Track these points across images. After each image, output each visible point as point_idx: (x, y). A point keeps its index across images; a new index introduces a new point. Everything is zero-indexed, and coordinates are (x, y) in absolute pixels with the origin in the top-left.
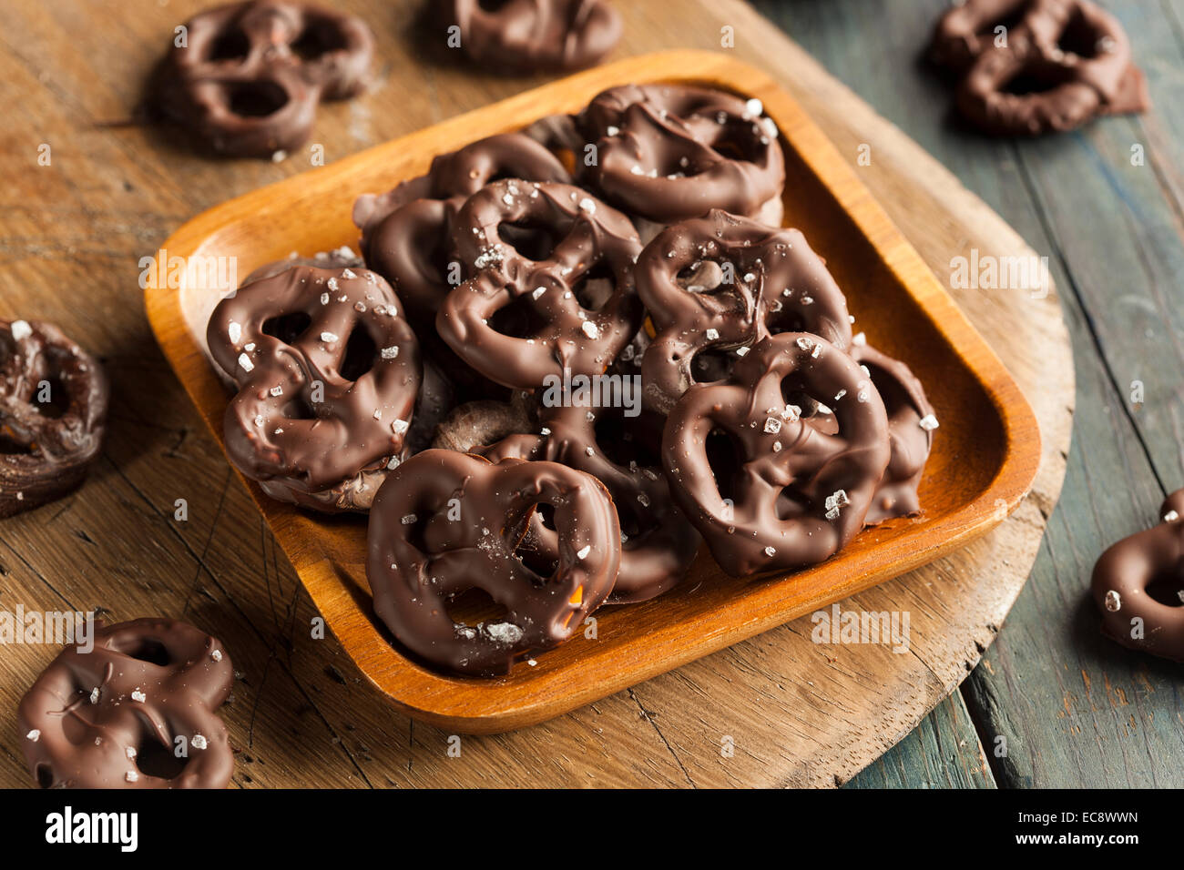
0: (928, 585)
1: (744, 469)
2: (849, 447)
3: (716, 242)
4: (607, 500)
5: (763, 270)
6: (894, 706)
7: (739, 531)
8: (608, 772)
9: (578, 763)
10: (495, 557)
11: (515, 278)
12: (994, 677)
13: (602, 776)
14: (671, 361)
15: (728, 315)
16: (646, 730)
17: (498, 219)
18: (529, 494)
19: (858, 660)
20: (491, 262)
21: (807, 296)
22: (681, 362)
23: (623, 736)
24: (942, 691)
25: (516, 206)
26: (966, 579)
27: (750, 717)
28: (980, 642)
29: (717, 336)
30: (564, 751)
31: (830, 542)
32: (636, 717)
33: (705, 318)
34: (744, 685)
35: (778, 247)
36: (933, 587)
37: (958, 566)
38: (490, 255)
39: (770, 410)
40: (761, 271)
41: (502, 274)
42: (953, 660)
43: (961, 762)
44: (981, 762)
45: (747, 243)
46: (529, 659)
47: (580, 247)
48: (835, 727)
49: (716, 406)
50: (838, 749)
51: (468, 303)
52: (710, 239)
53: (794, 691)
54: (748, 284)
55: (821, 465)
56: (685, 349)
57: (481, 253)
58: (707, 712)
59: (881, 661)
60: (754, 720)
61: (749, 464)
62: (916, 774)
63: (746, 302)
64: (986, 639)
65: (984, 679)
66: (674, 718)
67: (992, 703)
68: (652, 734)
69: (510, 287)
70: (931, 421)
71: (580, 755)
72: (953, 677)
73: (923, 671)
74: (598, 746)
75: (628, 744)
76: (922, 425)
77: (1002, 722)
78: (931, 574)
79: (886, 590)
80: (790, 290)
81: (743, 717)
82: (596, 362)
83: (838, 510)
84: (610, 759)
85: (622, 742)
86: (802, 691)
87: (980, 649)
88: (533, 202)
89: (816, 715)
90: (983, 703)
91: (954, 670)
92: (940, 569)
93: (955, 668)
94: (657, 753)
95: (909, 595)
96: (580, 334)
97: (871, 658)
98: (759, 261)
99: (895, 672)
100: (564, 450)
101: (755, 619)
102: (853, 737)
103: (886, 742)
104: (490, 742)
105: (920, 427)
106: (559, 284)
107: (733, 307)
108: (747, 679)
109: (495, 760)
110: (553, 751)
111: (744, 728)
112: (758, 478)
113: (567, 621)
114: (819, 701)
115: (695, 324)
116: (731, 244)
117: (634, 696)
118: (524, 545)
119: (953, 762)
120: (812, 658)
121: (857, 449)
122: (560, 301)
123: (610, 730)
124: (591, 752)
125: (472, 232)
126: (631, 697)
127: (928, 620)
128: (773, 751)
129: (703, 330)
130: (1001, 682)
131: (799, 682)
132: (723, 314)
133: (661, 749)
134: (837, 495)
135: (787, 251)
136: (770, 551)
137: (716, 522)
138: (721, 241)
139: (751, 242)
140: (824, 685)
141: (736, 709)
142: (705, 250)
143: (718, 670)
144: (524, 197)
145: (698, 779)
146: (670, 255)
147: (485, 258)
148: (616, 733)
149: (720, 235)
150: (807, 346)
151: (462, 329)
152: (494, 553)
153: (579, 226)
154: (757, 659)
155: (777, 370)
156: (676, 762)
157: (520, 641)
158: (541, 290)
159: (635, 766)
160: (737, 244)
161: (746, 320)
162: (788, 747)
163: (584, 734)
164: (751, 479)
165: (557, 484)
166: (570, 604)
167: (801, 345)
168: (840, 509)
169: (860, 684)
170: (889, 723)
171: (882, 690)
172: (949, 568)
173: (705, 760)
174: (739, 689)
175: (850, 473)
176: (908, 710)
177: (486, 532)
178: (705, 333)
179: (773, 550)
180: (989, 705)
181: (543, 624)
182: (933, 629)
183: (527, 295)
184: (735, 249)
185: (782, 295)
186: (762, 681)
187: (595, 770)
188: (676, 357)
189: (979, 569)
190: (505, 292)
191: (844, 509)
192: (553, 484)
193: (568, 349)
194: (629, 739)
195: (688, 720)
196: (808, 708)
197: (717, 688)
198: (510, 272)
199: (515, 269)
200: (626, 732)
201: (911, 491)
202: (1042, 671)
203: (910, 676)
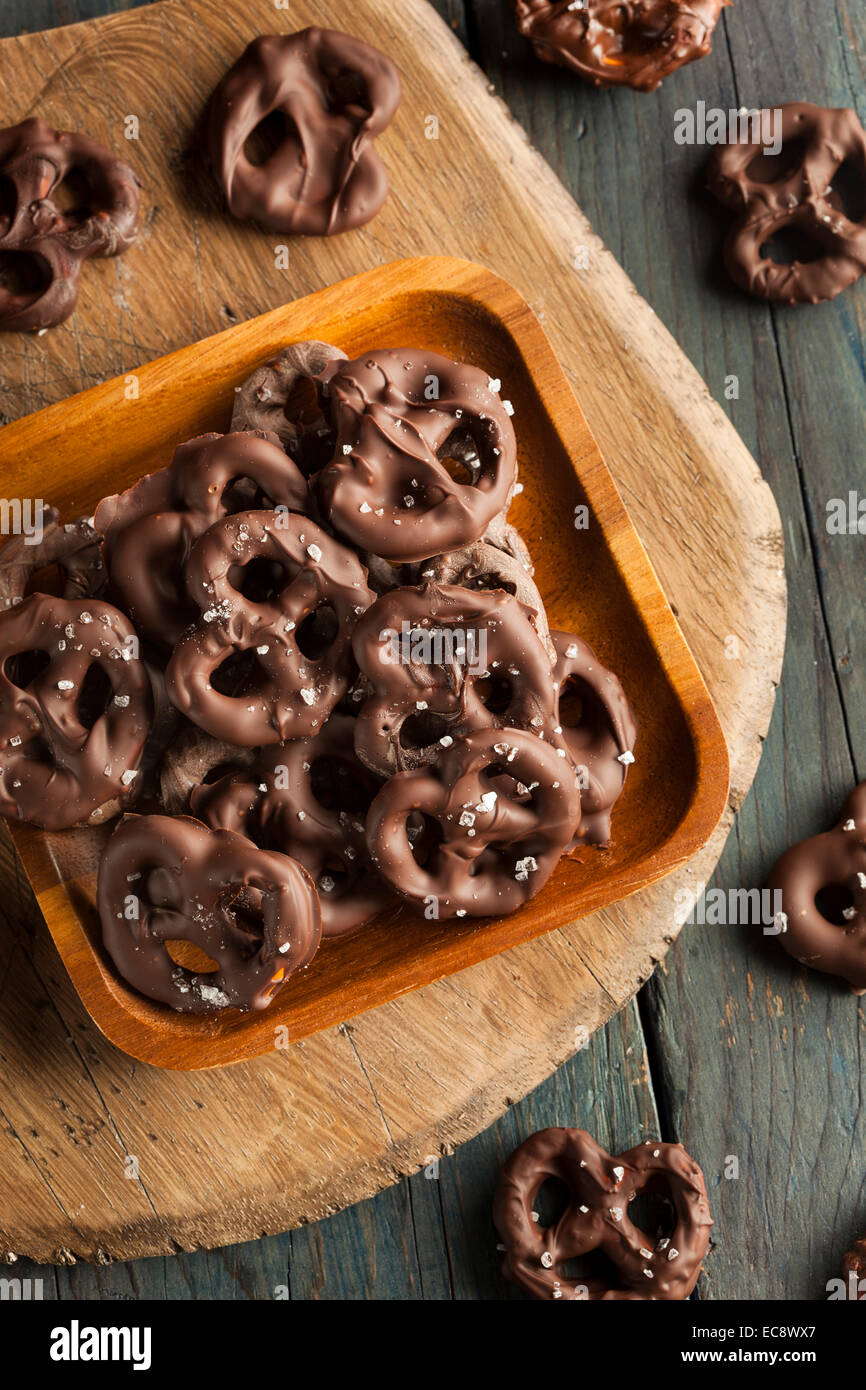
1: (439, 848)
2: (540, 825)
3: (429, 619)
4: (310, 888)
8: (306, 1090)
9: (281, 1079)
10: (208, 928)
11: (240, 638)
12: (667, 978)
13: (301, 1095)
14: (382, 733)
15: (437, 689)
16: (343, 1046)
17: (228, 567)
19: (540, 978)
20: (219, 618)
21: (514, 667)
22: (391, 732)
23: (323, 1052)
24: (614, 1008)
25: (246, 552)
27: (438, 1038)
28: (654, 955)
29: (426, 707)
30: (271, 1066)
31: (517, 898)
32: (337, 1032)
33: (415, 692)
34: (435, 1001)
35: (492, 622)
38: (218, 611)
39: (466, 805)
41: (227, 632)
42: (626, 978)
43: (626, 1071)
44: (643, 1073)
45: (460, 619)
47: (305, 592)
48: (513, 1050)
50: (512, 1074)
51: (195, 665)
52: (424, 616)
53: (478, 1011)
56: (395, 719)
57: (211, 609)
58: (399, 1030)
59: (561, 980)
60: (441, 1040)
61: (444, 845)
62: (584, 1080)
63: (455, 676)
64: (662, 951)
65: (658, 984)
66: (369, 1034)
67: (662, 1006)
68: (348, 1050)
69: (235, 645)
70: (628, 757)
71: (283, 1070)
72: (625, 992)
73: (598, 991)
74: (298, 1061)
75: (327, 1061)
76: (620, 760)
77: (667, 1028)
80: (498, 661)
81: (432, 1037)
83: (526, 873)
84: (309, 1076)
85: (322, 1058)
86: (487, 1011)
87: (656, 963)
88: (261, 547)
89: (496, 1038)
90: (654, 1003)
91: (628, 988)
93: (630, 985)
94: (351, 1071)
96: (298, 700)
97: (553, 977)
99: (572, 993)
100: (278, 812)
102: (526, 1062)
103: (557, 1062)
106: (282, 642)
107: (442, 680)
108: (439, 994)
111: (431, 1050)
112: (452, 855)
113: (270, 991)
114: (501, 1023)
115: (405, 696)
116: (444, 620)
119: (618, 1070)
120: (499, 974)
121: (546, 826)
122: (282, 660)
123: (312, 1045)
124: (293, 1068)
125: (202, 585)
127: (609, 937)
128: (454, 1076)
129: (412, 701)
130: (673, 984)
131: (485, 1001)
132: (433, 687)
133: (355, 1068)
134: (526, 861)
135: (498, 627)
136: (461, 912)
137: (411, 895)
138: (435, 618)
139: (464, 618)
140: (507, 1004)
141: (426, 1028)
142: (419, 626)
144: (254, 542)
145: (385, 1103)
147: (213, 613)
148: (316, 1048)
149: (434, 612)
150: (503, 749)
151: (186, 697)
152: (207, 924)
153: (306, 574)
155: (474, 771)
156: (367, 1083)
157: (228, 1007)
158: (263, 650)
159: (330, 1085)
160: (450, 619)
161: (454, 694)
162: (467, 1072)
164: (445, 856)
165: (264, 880)
167: (497, 750)
168: (529, 872)
169: (539, 1006)
170: (561, 1044)
171: (558, 1012)
173: (392, 1082)
174: (431, 1006)
175: (538, 843)
178: (415, 704)
179: (465, 912)
180: (658, 1008)
182: (612, 946)
183: (252, 651)
185: (490, 666)
186: (452, 998)
187: (295, 1087)
188: (386, 728)
190: (228, 651)
191: (533, 872)
193: (285, 716)
194: (329, 1057)
195: (382, 1038)
196: (490, 1030)
197: (412, 1004)
198: (236, 632)
199: (241, 623)
200: (326, 1048)
201: (605, 820)
202: (712, 974)
203: (585, 998)
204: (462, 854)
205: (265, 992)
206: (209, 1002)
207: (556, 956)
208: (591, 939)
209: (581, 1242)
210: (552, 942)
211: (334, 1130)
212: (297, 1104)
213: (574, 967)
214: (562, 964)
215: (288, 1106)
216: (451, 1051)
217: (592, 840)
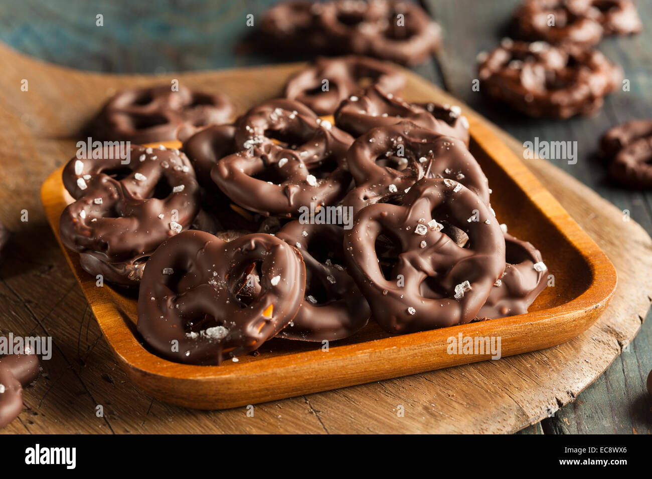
0: (528, 366)
1: (400, 257)
2: (475, 254)
3: (403, 138)
4: (300, 260)
5: (433, 157)
6: (490, 423)
7: (390, 293)
10: (219, 290)
11: (269, 153)
12: (569, 426)
14: (362, 198)
15: (404, 179)
16: (311, 418)
17: (266, 127)
18: (246, 250)
19: (470, 397)
20: (255, 144)
21: (461, 173)
22: (369, 201)
23: (295, 420)
24: (527, 421)
25: (279, 122)
26: (556, 365)
27: (386, 418)
28: (559, 398)
30: (251, 425)
31: (456, 313)
32: (306, 411)
33: (389, 178)
34: (387, 402)
35: (445, 144)
36: (532, 367)
37: (551, 358)
38: (254, 140)
39: (421, 220)
40: (431, 156)
41: (260, 150)
42: (538, 404)
45: (424, 141)
46: (233, 357)
47: (317, 145)
49: (383, 213)
51: (234, 160)
52: (399, 135)
53: (420, 409)
54: (422, 164)
55: (454, 263)
56: (373, 195)
57: (249, 139)
58: (357, 414)
59: (486, 398)
60: (389, 419)
61: (403, 254)
63: (418, 171)
64: (566, 400)
65: (561, 426)
66: (332, 414)
68: (315, 420)
69: (264, 158)
70: (541, 266)
71: (262, 427)
72: (537, 414)
73: (515, 407)
74: (275, 424)
75: (297, 424)
76: (535, 268)
78: (533, 361)
79: (498, 366)
80: (450, 169)
81: (381, 417)
82: (312, 199)
83: (463, 293)
85: (293, 422)
86: (426, 408)
87: (560, 404)
88: (290, 121)
89: (432, 421)
91: (538, 410)
92: (539, 359)
93: (539, 409)
94: (315, 430)
95: (514, 370)
96: (305, 183)
97: (479, 396)
98: (431, 151)
99: (494, 404)
101: (394, 347)
104: (201, 416)
105: (534, 270)
106: (297, 160)
107: (408, 174)
108: (389, 400)
109: (202, 425)
110: (244, 424)
111: (380, 422)
112: (408, 263)
113: (260, 328)
114: (437, 414)
115: (382, 181)
116: (413, 140)
117: (308, 402)
118: (243, 292)
120: (437, 393)
121: (480, 256)
122: (296, 168)
123: (286, 417)
124: (270, 427)
125: (245, 129)
126: (306, 403)
127: (524, 382)
129: (386, 185)
130: (573, 429)
131: (425, 404)
132: (402, 178)
133: (319, 428)
134: (463, 284)
135: (451, 147)
136: (412, 311)
137: (374, 285)
138: (407, 137)
139: (427, 141)
140: (442, 406)
141: (377, 413)
142: (395, 142)
143: (370, 394)
144: (286, 118)
146: (371, 141)
147: (251, 142)
148: (290, 418)
149: (407, 133)
150: (451, 185)
151: (226, 172)
152: (219, 287)
153: (319, 135)
154: (399, 392)
155: (428, 197)
157: (225, 338)
158: (283, 161)
160: (418, 140)
163: (267, 417)
164: (404, 263)
165: (266, 244)
166: (262, 315)
167: (447, 183)
168: (465, 293)
169: (468, 408)
171: (483, 412)
172: (546, 359)
174: (381, 404)
175: (474, 271)
176: (499, 426)
177: (215, 274)
178: (388, 187)
179: (414, 311)
181: (242, 325)
182: (527, 386)
183: (275, 164)
184: (415, 143)
185: (444, 172)
186: (399, 400)
188: (366, 198)
189: (567, 361)
190: (260, 162)
191: (468, 294)
192: (263, 244)
193: (294, 190)
194: (298, 422)
195: (342, 416)
196: (428, 417)
197: (367, 403)
198: (266, 149)
199: (269, 149)
200: (297, 419)
201: (523, 306)
202: (604, 426)
203: (504, 408)
204: (417, 266)
205: (256, 324)
206: (213, 339)
207: (482, 388)
208: (509, 382)
210: (480, 382)
213: (496, 393)
214: (487, 392)
216: (397, 424)
217: (514, 313)
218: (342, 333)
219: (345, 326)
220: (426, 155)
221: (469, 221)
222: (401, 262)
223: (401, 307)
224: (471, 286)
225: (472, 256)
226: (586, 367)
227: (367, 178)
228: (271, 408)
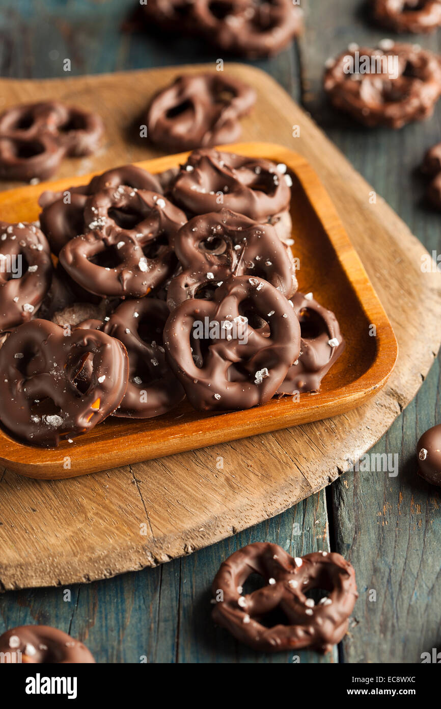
0: (318, 433)
1: (209, 348)
2: (273, 345)
3: (222, 226)
4: (124, 355)
5: (246, 244)
6: (278, 494)
7: (199, 382)
8: (104, 508)
9: (89, 502)
10: (58, 379)
11: (109, 235)
12: (347, 490)
13: (100, 510)
14: (183, 287)
15: (221, 266)
16: (133, 489)
17: (109, 205)
18: (81, 346)
19: (265, 467)
20: (98, 226)
21: (269, 261)
22: (189, 288)
23: (119, 491)
24: (310, 491)
25: (120, 200)
26: (341, 433)
27: (193, 490)
28: (340, 467)
29: (213, 277)
30: (83, 495)
31: (255, 397)
32: (130, 482)
33: (207, 266)
34: (196, 473)
35: (257, 232)
36: (321, 435)
37: (339, 425)
38: (98, 222)
39: (227, 316)
40: (245, 244)
41: (102, 233)
42: (320, 474)
43: (313, 531)
44: (324, 533)
45: (240, 229)
46: (68, 439)
47: (151, 224)
48: (240, 500)
49: (196, 310)
50: (238, 512)
51: (79, 245)
52: (218, 224)
53: (222, 480)
54: (236, 251)
55: (255, 352)
56: (193, 282)
57: (94, 221)
58: (170, 484)
59: (278, 469)
60: (195, 491)
61: (212, 346)
62: (285, 535)
63: (232, 260)
64: (345, 468)
65: (341, 490)
66: (150, 485)
67: (342, 503)
68: (135, 491)
69: (105, 240)
70: (336, 341)
71: (92, 497)
72: (319, 483)
73: (301, 477)
74: (103, 494)
75: (120, 495)
76: (329, 343)
77: (344, 514)
78: (322, 428)
79: (293, 434)
80: (260, 257)
81: (190, 489)
82: (143, 284)
83: (261, 379)
84: (107, 501)
85: (117, 494)
86: (227, 480)
87: (340, 472)
88: (131, 198)
89: (231, 493)
90: (337, 503)
91: (320, 480)
92: (328, 426)
93: (321, 479)
94: (134, 501)
95: (306, 438)
96: (137, 268)
97: (273, 467)
98: (245, 239)
99: (284, 476)
100: (114, 329)
101: (201, 432)
102: (248, 507)
103: (269, 513)
104: (44, 484)
105: (329, 345)
106: (133, 242)
107: (224, 262)
108: (198, 470)
109: (44, 494)
110: (77, 494)
111: (188, 495)
112: (216, 354)
113: (89, 418)
114: (235, 486)
115: (201, 269)
116: (230, 228)
117: (132, 471)
118: (79, 377)
119: (308, 531)
120: (239, 463)
121: (277, 346)
122: (131, 251)
123: (112, 487)
124: (98, 497)
125: (91, 210)
126: (130, 472)
127: (312, 452)
128: (200, 508)
129: (205, 273)
130: (351, 493)
131: (227, 475)
132: (218, 266)
133: (137, 500)
134: (262, 371)
135: (262, 235)
136: (217, 396)
137: (187, 375)
138: (225, 225)
139: (242, 229)
140: (241, 478)
141: (187, 485)
142: (215, 230)
143: (184, 463)
144: (126, 195)
145: (153, 518)
146: (194, 230)
147: (95, 224)
148: (115, 489)
149: (225, 222)
150: (255, 283)
151: (70, 258)
152: (58, 377)
153: (154, 213)
154: (208, 461)
155: (235, 294)
156: (144, 507)
157: (61, 426)
158: (121, 244)
159: (120, 507)
160: (234, 228)
161: (230, 270)
162: (209, 507)
163: (97, 487)
164: (213, 354)
165: (96, 341)
166: (91, 408)
167: (251, 282)
168: (263, 378)
169: (261, 480)
170: (273, 503)
171: (274, 485)
172: (333, 426)
173: (160, 509)
174: (192, 474)
175: (273, 359)
176: (286, 497)
177: (55, 365)
178: (206, 274)
179: (219, 396)
180: (339, 504)
181: (74, 417)
182: (314, 457)
183: (114, 246)
184: (232, 231)
185: (255, 259)
186: (206, 472)
187: (96, 506)
188: (187, 286)
189: (351, 428)
190: (102, 243)
191: (265, 380)
192: (94, 341)
193: (127, 276)
194: (122, 493)
195: (158, 487)
196: (228, 489)
197: (180, 472)
198: (107, 232)
199: (110, 230)
200: (121, 489)
201: (317, 380)
202: (376, 490)
203: (292, 479)
204: (224, 356)
205: (85, 416)
206: (51, 425)
207: (276, 458)
208: (300, 452)
209: (268, 597)
210: (275, 451)
211: (117, 528)
212: (97, 514)
213: (287, 464)
214: (280, 462)
215: (90, 515)
216: (201, 497)
217: (307, 390)
218: (162, 411)
219: (164, 405)
220: (241, 242)
221: (269, 315)
222: (210, 354)
223: (208, 394)
224: (269, 372)
225: (271, 346)
226: (366, 434)
227: (190, 265)
228: (101, 476)
